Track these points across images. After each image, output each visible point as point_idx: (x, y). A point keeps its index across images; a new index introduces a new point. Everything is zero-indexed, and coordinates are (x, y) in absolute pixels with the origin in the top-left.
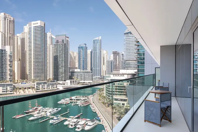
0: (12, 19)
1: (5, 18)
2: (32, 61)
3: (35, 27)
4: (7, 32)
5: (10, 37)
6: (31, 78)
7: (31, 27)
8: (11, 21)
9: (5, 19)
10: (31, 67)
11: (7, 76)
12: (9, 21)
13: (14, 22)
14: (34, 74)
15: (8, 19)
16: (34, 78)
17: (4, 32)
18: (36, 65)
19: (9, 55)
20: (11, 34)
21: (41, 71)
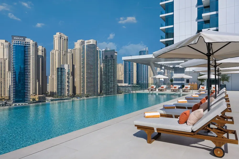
0: (66, 38)
1: (60, 37)
2: (85, 77)
3: (88, 45)
4: (62, 50)
5: (64, 54)
6: (84, 93)
7: (84, 46)
8: (65, 40)
9: (60, 39)
10: (84, 83)
11: (65, 91)
12: (63, 39)
13: (67, 40)
14: (86, 89)
15: (63, 38)
16: (86, 93)
17: (59, 50)
18: (89, 81)
19: (67, 73)
20: (65, 52)
21: (93, 87)
